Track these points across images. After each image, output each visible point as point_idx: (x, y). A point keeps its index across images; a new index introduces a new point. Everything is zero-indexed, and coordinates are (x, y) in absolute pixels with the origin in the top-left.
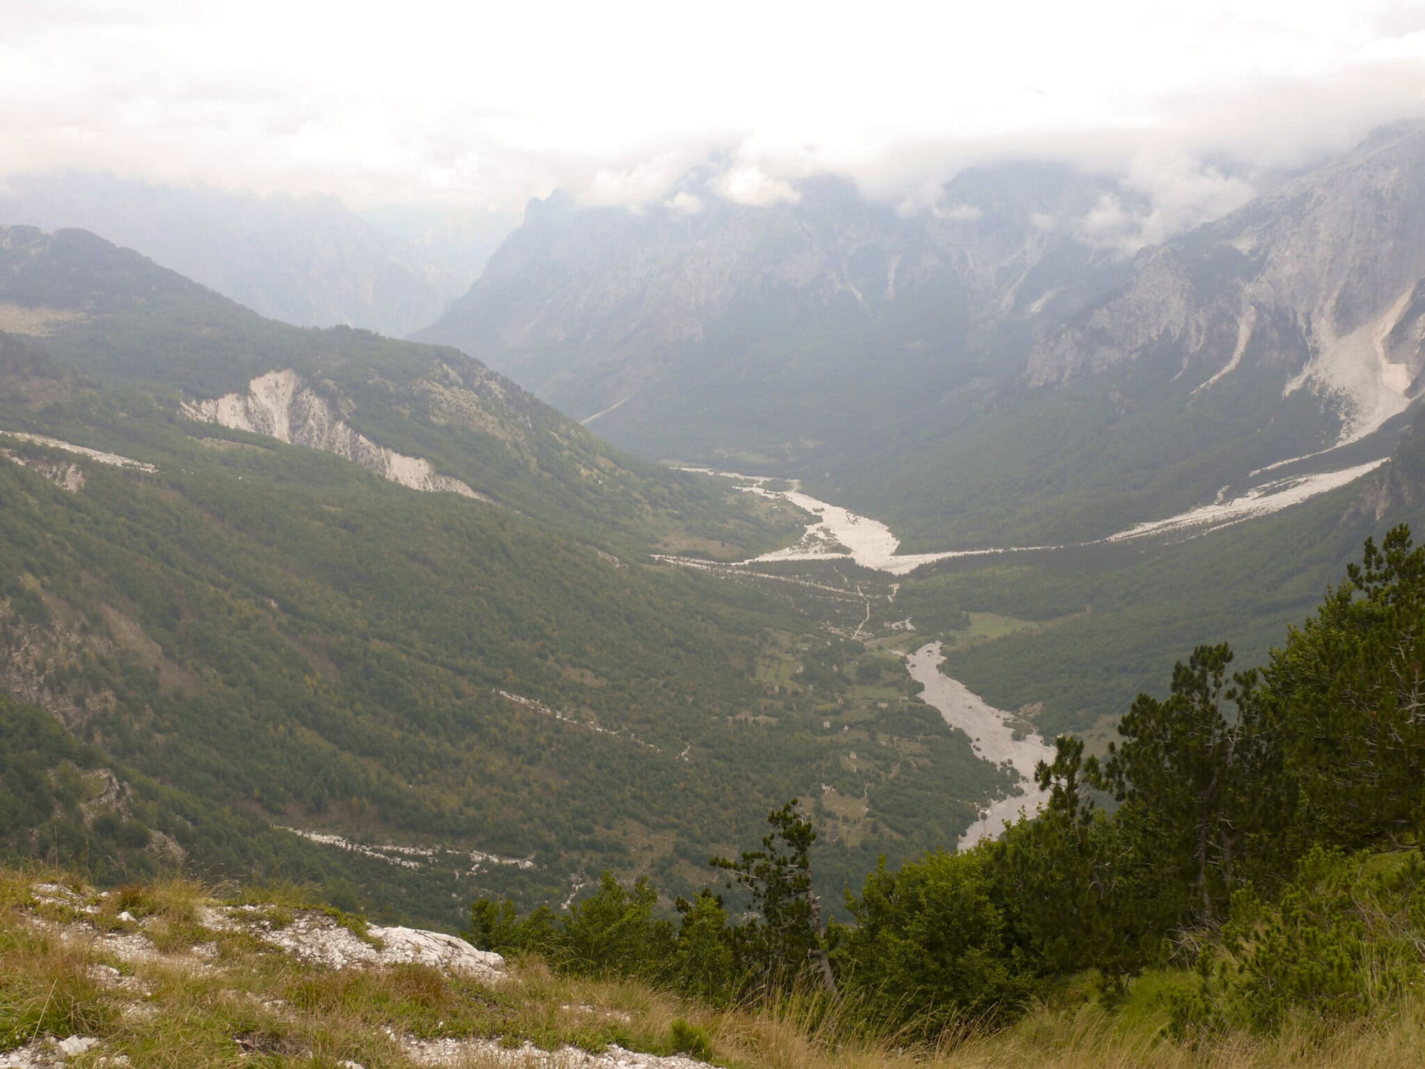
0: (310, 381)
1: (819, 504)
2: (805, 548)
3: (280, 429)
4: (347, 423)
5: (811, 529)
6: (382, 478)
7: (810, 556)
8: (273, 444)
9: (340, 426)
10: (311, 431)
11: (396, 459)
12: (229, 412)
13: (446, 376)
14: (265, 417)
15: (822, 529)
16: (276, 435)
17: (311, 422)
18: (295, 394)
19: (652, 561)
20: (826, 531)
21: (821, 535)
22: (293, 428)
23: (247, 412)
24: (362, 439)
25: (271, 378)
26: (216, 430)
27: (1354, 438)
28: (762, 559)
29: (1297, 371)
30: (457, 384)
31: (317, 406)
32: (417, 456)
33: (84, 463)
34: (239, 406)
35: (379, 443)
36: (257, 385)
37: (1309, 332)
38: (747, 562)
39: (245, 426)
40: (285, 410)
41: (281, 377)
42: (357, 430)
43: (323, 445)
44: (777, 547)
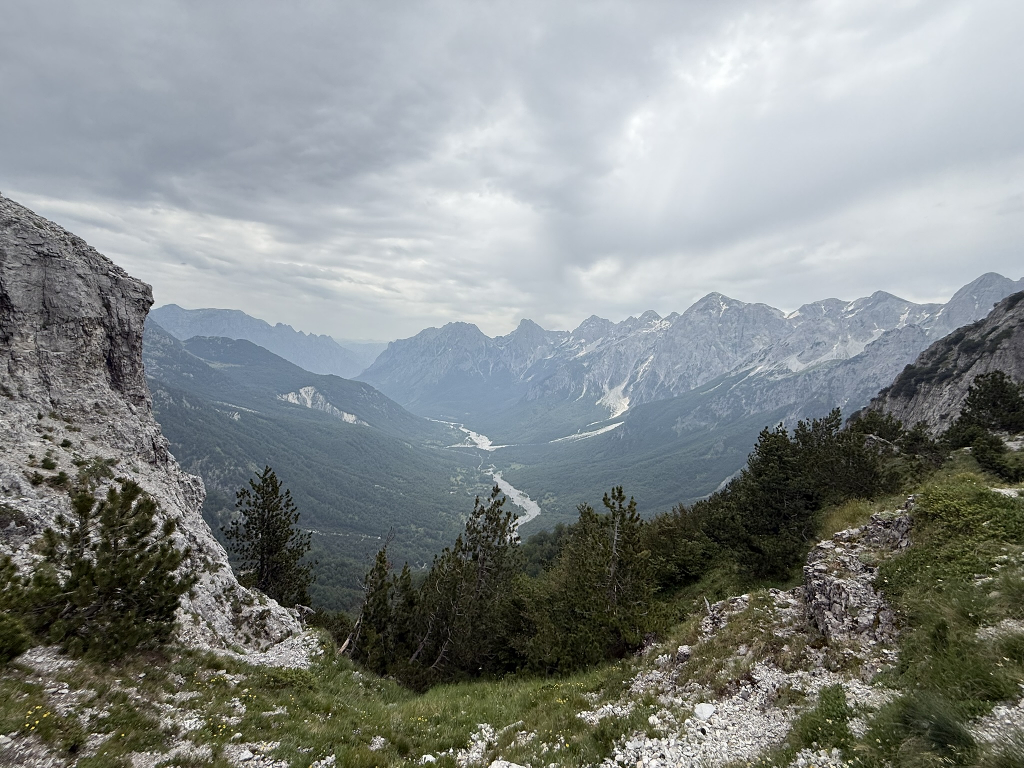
0: (319, 390)
3: (309, 405)
4: (330, 403)
6: (341, 420)
8: (307, 408)
9: (328, 404)
10: (319, 405)
11: (345, 414)
12: (292, 398)
13: (362, 391)
14: (304, 400)
16: (307, 406)
17: (319, 402)
18: (314, 394)
19: (421, 446)
20: (471, 438)
22: (312, 404)
23: (298, 398)
24: (335, 408)
25: (306, 389)
26: (287, 403)
27: (615, 416)
29: (599, 399)
30: (366, 393)
31: (321, 398)
32: (352, 414)
33: (241, 413)
34: (296, 396)
35: (340, 409)
36: (301, 391)
37: (602, 388)
38: (448, 447)
39: (297, 402)
40: (311, 398)
41: (310, 388)
42: (334, 406)
43: (322, 409)
44: (457, 443)
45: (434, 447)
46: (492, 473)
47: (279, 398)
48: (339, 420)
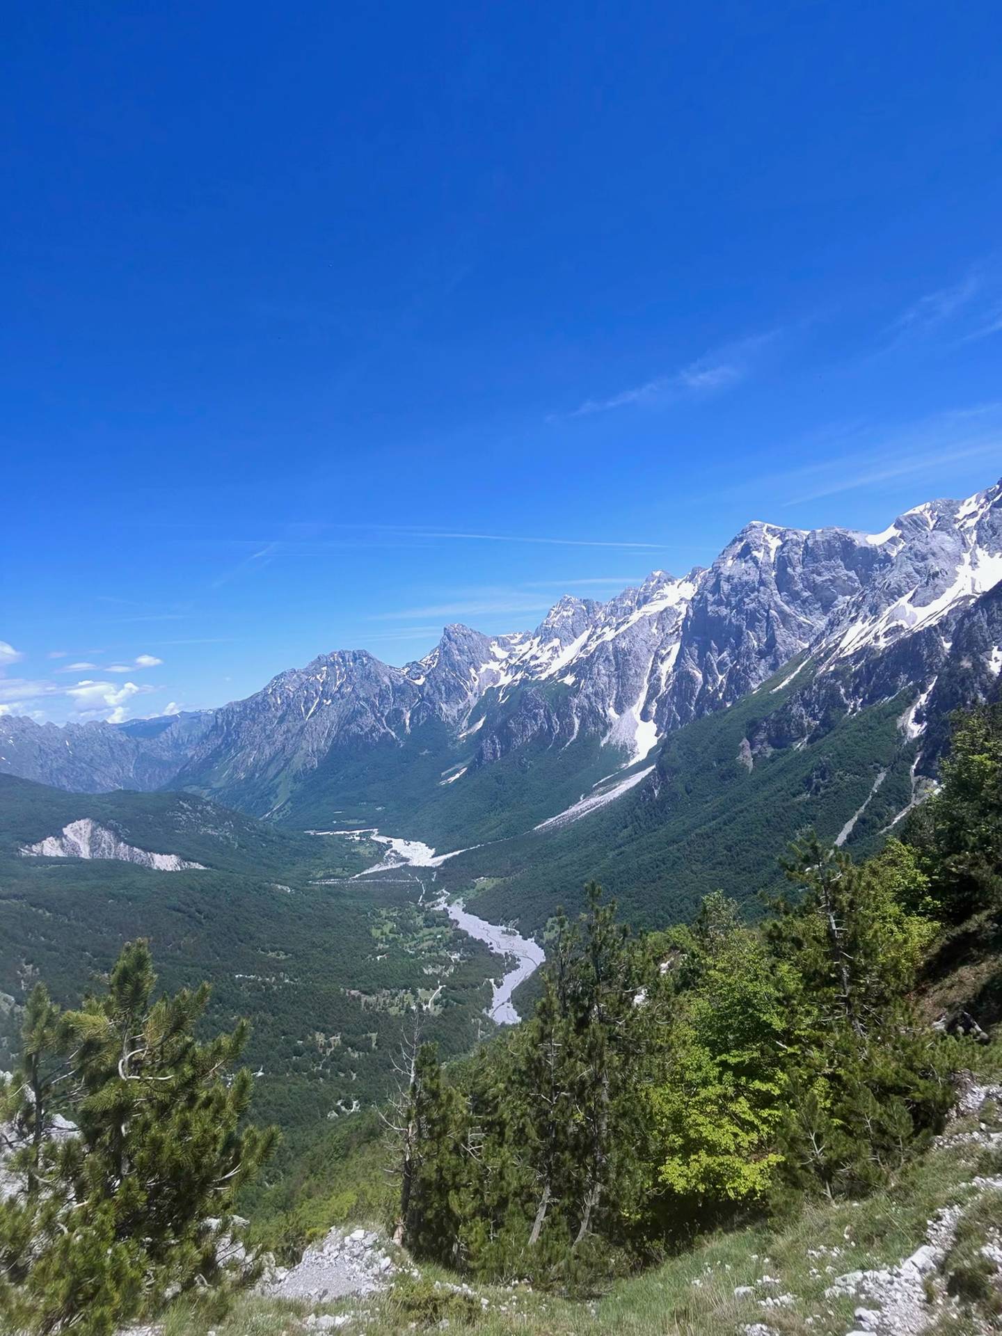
0: (101, 821)
1: (389, 839)
2: (386, 863)
3: (85, 853)
4: (126, 842)
5: (388, 852)
6: (150, 868)
7: (389, 867)
8: (82, 861)
9: (122, 844)
10: (104, 849)
11: (157, 857)
12: (50, 848)
13: (182, 807)
14: (75, 847)
15: (392, 852)
16: (82, 856)
17: (103, 845)
18: (92, 832)
19: (307, 885)
21: (393, 854)
22: (92, 851)
23: (62, 846)
24: (135, 849)
25: (76, 825)
26: (44, 860)
27: (637, 760)
28: (365, 873)
29: (604, 735)
30: (189, 810)
31: (106, 836)
32: (169, 853)
34: (57, 843)
35: (146, 850)
36: (66, 831)
37: (606, 715)
38: (357, 876)
39: (61, 854)
40: (87, 841)
41: (82, 823)
42: (132, 845)
43: (112, 857)
44: (372, 866)
45: (331, 882)
46: (445, 905)
47: (24, 852)
48: (145, 869)
